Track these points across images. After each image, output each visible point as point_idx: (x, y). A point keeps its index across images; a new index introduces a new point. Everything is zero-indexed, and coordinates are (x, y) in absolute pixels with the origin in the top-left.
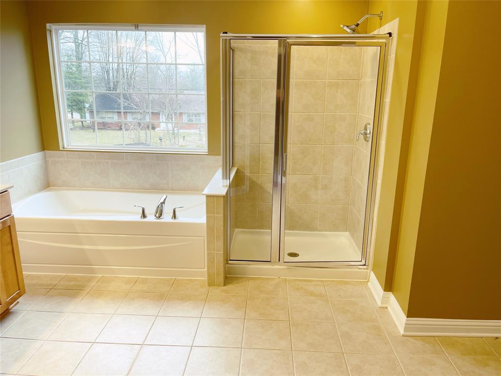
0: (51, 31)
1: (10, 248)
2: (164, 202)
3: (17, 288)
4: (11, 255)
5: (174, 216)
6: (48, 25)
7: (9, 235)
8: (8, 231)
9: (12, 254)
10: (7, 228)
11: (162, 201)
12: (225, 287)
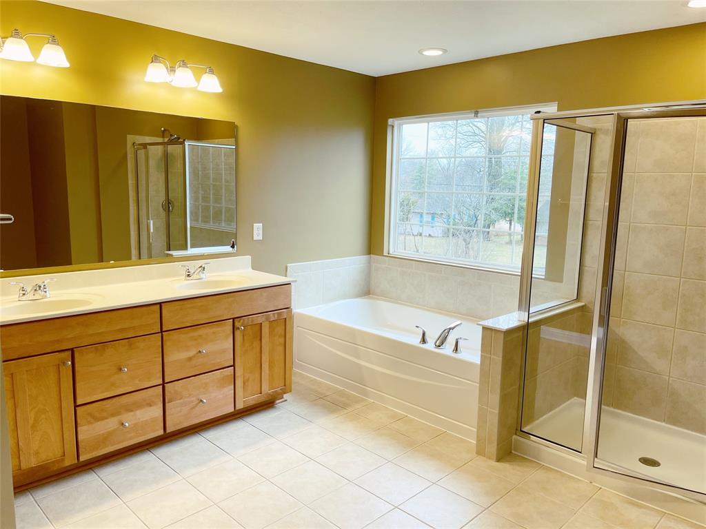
0: (393, 127)
1: (282, 340)
2: (453, 328)
3: (283, 384)
4: (281, 348)
5: (456, 349)
6: (390, 121)
7: (283, 327)
8: (283, 324)
9: (283, 347)
10: (283, 320)
11: (452, 326)
12: (497, 463)
